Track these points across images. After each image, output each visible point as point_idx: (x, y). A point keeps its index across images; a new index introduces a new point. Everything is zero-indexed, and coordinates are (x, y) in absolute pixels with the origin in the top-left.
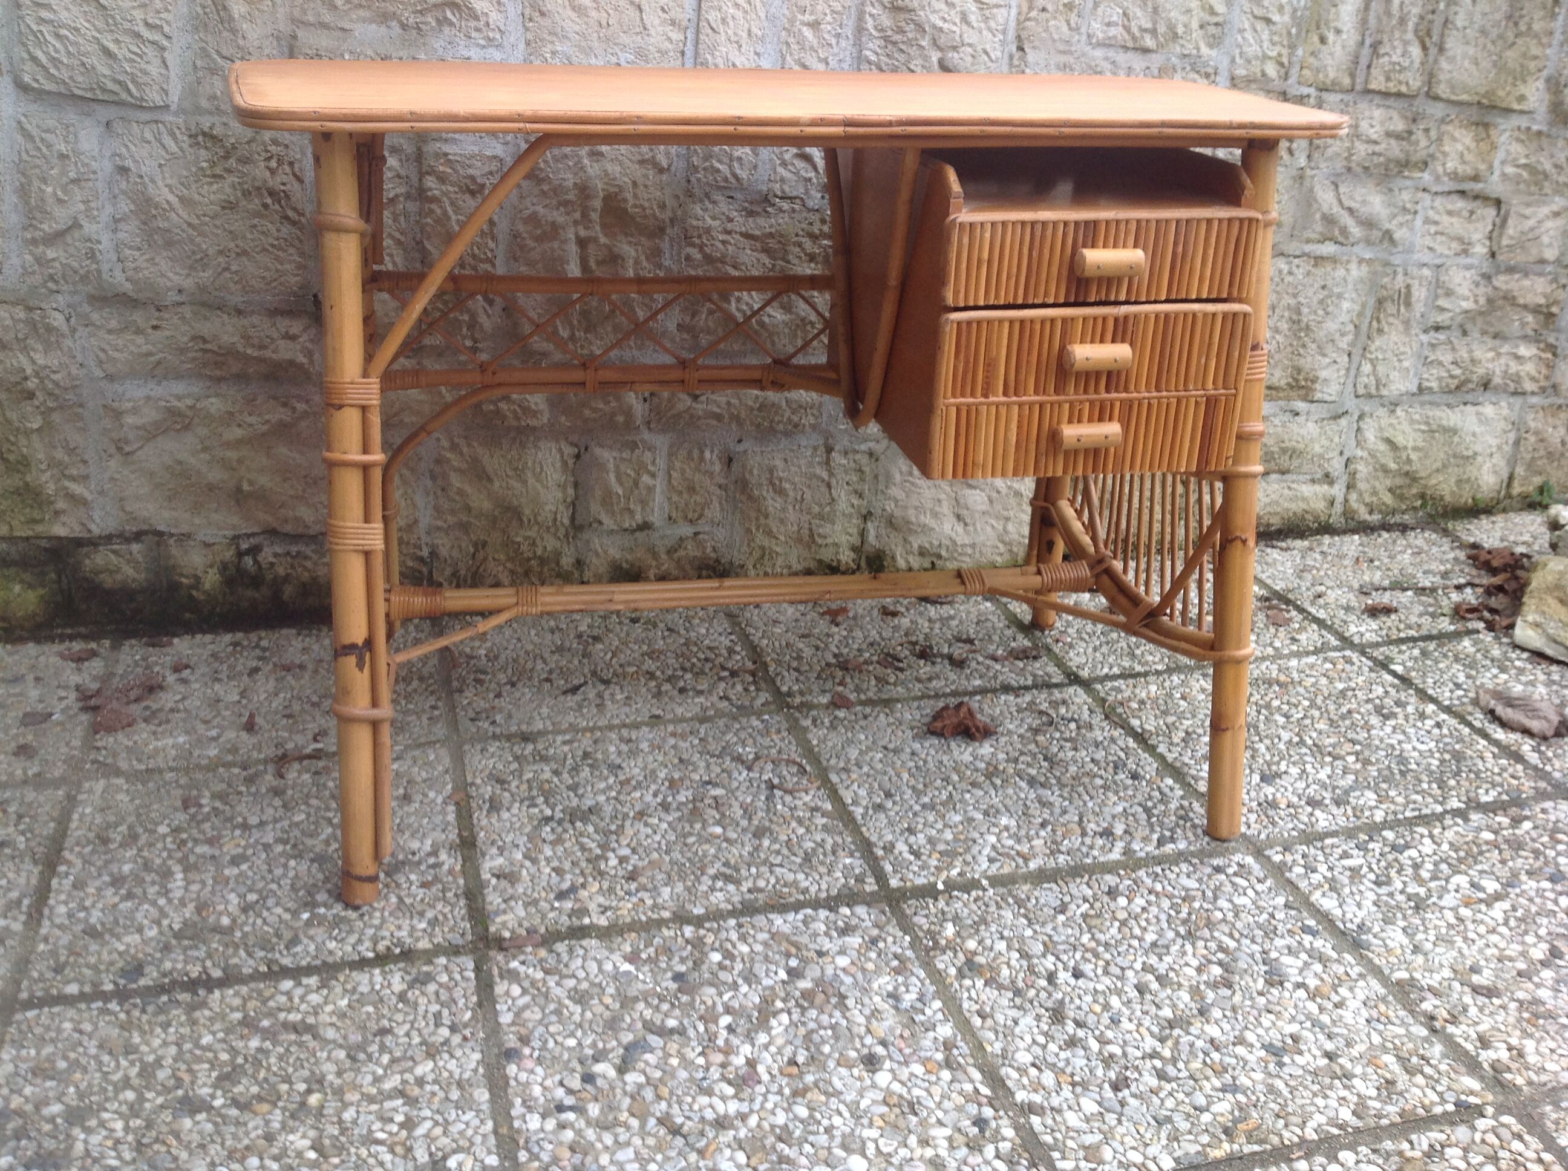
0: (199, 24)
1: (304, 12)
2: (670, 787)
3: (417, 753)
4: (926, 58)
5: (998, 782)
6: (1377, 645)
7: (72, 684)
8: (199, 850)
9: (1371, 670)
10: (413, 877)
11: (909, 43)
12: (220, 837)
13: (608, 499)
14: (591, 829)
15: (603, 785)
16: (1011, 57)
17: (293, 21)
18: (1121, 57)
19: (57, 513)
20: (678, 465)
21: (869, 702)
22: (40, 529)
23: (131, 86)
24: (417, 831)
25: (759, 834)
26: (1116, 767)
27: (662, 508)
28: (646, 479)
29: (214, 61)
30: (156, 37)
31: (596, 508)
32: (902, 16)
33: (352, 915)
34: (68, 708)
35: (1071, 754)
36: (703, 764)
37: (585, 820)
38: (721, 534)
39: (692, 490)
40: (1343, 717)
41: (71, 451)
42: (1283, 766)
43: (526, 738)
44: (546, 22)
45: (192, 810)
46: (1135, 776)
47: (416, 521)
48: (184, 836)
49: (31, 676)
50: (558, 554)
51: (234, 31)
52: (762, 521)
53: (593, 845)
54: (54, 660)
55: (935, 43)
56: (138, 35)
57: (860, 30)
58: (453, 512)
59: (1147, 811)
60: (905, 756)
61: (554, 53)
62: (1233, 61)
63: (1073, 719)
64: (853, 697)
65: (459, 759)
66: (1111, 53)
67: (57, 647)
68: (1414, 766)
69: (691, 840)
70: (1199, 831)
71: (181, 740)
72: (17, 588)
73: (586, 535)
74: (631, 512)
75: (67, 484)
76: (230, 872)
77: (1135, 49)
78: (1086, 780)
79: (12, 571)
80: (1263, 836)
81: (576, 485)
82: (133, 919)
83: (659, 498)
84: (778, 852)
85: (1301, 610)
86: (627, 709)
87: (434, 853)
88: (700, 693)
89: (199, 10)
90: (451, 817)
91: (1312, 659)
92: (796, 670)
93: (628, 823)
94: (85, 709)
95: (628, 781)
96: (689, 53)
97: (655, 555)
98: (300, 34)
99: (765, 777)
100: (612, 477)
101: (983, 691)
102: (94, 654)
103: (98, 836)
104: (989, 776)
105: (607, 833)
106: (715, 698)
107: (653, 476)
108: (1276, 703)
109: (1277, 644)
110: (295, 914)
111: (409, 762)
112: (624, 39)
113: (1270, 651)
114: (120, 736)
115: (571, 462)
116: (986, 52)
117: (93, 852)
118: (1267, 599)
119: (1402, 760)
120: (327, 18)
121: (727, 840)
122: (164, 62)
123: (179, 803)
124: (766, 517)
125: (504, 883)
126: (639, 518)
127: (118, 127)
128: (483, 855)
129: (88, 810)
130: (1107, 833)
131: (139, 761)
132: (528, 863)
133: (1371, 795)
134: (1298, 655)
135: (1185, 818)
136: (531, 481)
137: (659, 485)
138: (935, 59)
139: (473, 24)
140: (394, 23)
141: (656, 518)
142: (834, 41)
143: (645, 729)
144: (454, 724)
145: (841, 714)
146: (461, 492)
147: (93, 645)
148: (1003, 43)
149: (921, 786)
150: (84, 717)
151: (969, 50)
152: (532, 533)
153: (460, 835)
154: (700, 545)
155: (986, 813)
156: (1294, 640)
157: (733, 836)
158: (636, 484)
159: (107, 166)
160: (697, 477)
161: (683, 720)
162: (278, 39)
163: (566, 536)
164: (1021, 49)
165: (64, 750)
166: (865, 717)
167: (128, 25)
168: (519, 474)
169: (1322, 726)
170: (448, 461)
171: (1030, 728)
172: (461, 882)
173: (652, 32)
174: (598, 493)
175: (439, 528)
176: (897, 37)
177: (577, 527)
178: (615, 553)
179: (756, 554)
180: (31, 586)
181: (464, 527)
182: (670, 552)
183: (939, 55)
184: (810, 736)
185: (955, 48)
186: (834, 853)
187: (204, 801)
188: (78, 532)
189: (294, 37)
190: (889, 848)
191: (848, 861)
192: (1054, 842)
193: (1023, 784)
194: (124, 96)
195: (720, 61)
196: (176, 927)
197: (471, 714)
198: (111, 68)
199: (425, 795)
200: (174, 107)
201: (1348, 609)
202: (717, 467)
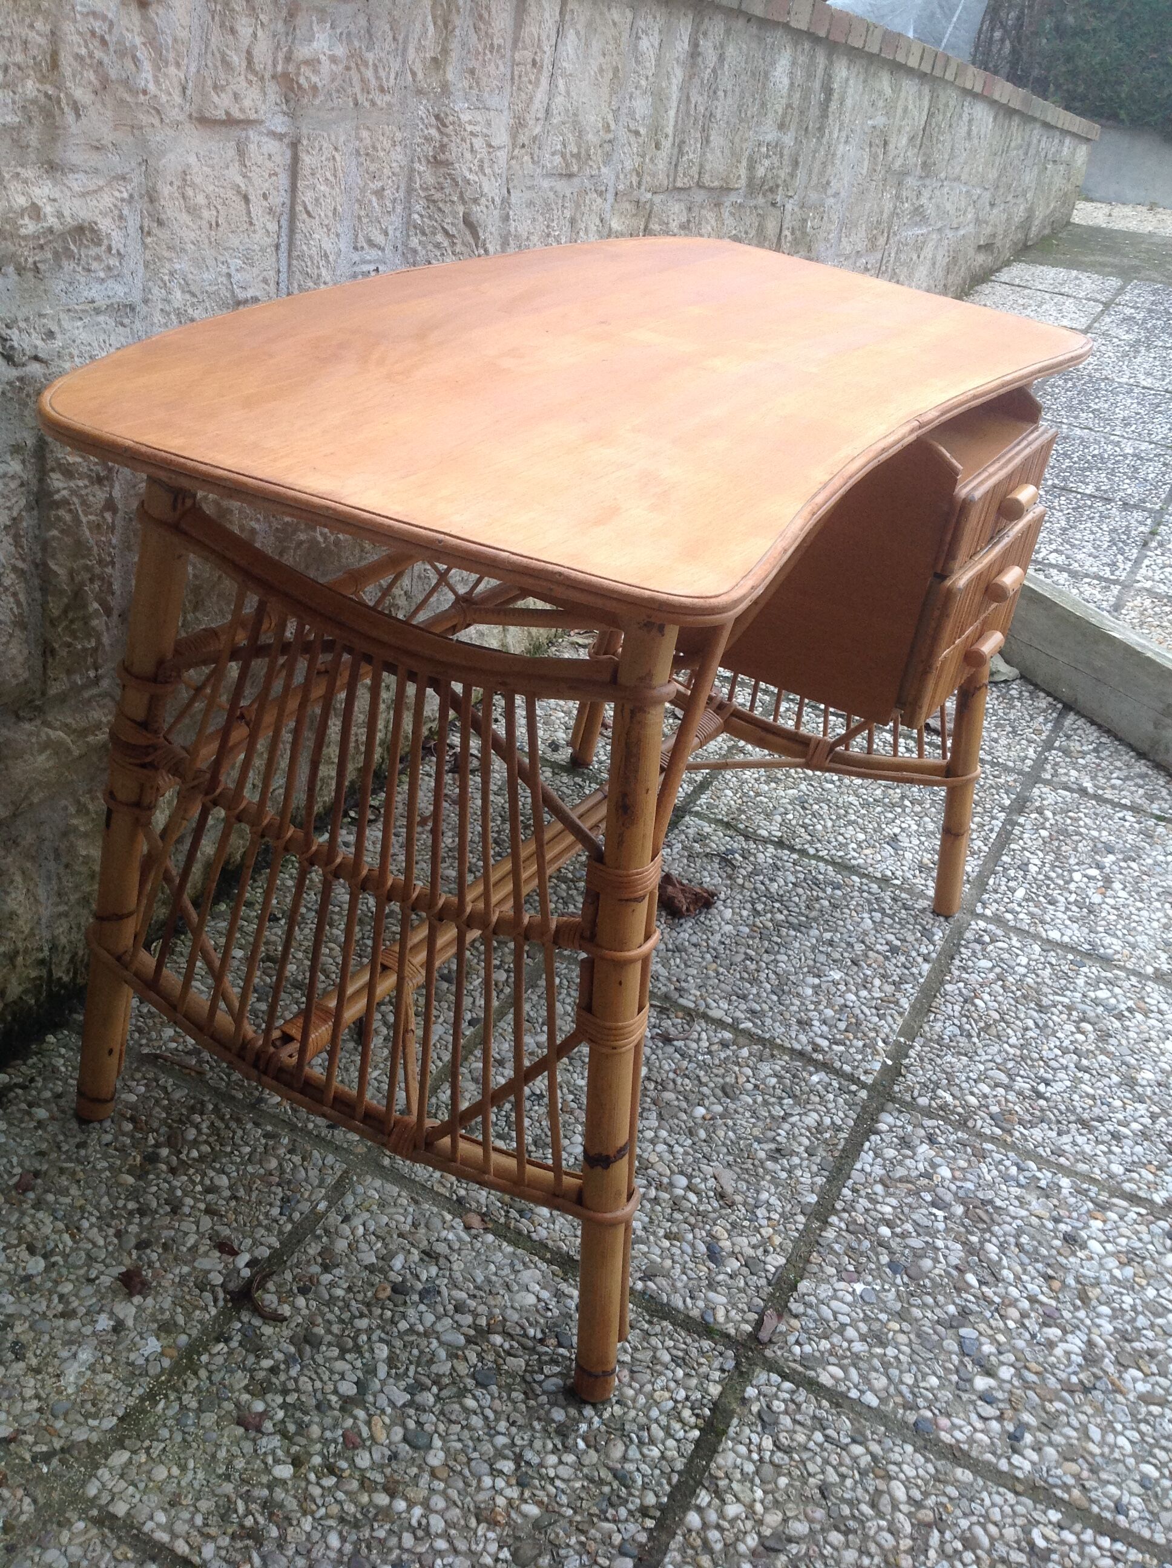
4: (455, 214)
5: (777, 939)
8: (363, 1462)
11: (445, 199)
12: (352, 1432)
25: (729, 1092)
26: (814, 883)
32: (442, 170)
33: (613, 1409)
35: (775, 885)
42: (889, 831)
44: (163, 234)
46: (835, 885)
48: (316, 1460)
53: (653, 1192)
55: (461, 197)
57: (410, 191)
58: (76, 888)
59: (882, 912)
60: (693, 951)
61: (172, 274)
62: (617, 176)
63: (730, 851)
65: (400, 1179)
71: (83, 1356)
76: (436, 1458)
77: (567, 175)
78: (817, 906)
84: (767, 1103)
90: (508, 1248)
96: (284, 246)
103: (236, 1537)
104: (765, 937)
110: (570, 1449)
111: (364, 1215)
112: (233, 240)
121: (723, 1116)
123: (239, 1430)
125: (663, 1281)
129: (161, 1518)
130: (895, 949)
131: (91, 1416)
138: (461, 215)
139: (94, 251)
140: (10, 269)
142: (392, 208)
148: (500, 187)
149: (745, 975)
151: (484, 200)
153: (547, 1260)
155: (817, 976)
157: (718, 1108)
170: (75, 828)
171: (722, 877)
173: (257, 227)
175: (60, 916)
176: (437, 195)
183: (465, 208)
185: (473, 201)
186: (796, 1077)
187: (258, 1407)
190: (818, 1049)
192: (884, 976)
193: (793, 933)
195: (314, 252)
199: (442, 1240)
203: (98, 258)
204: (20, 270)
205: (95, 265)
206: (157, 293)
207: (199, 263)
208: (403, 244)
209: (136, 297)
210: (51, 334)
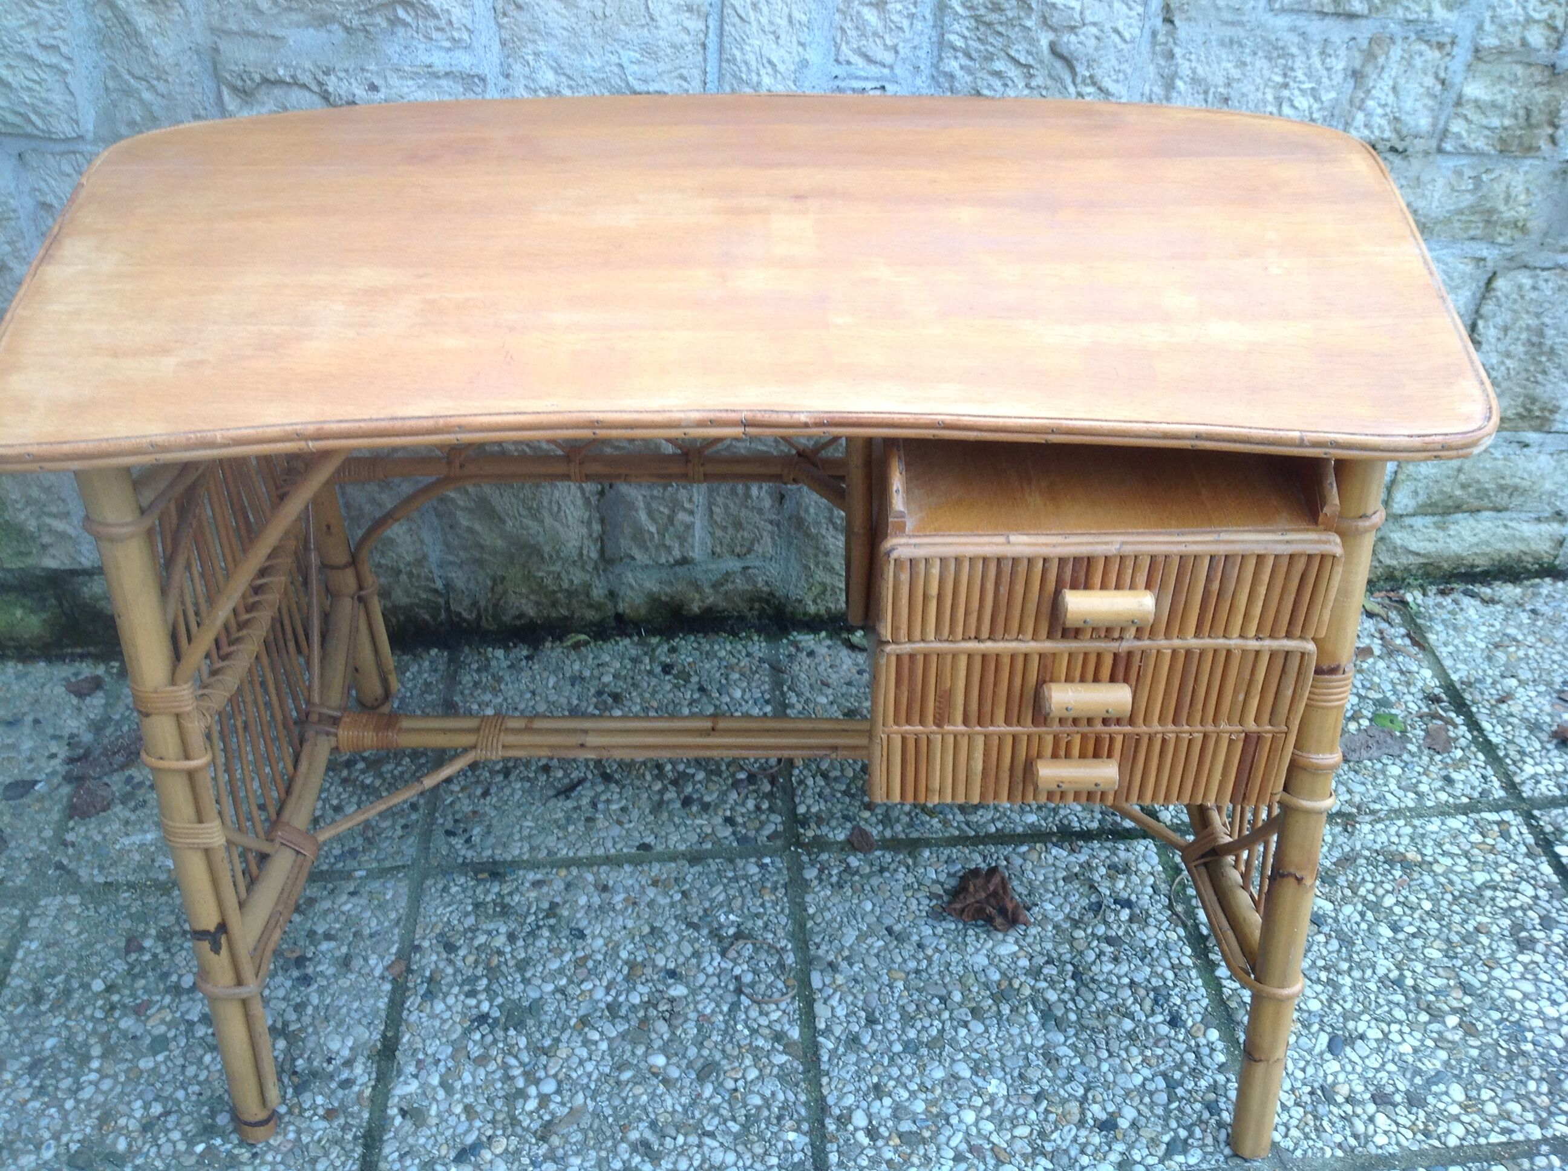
0: (103, 40)
1: (224, 19)
2: (627, 979)
3: (376, 885)
4: (1033, 42)
5: (1006, 1010)
6: (1552, 803)
7: (66, 733)
8: (124, 1024)
9: (1529, 854)
10: (320, 1100)
11: (1010, 23)
12: (149, 1004)
13: (639, 536)
14: (523, 1042)
15: (555, 965)
16: (1154, 34)
17: (213, 30)
18: (1316, 27)
19: (44, 547)
20: (720, 500)
21: (893, 845)
22: (30, 561)
23: (33, 117)
24: (340, 1023)
25: (706, 1071)
26: (1156, 1001)
27: (703, 543)
28: (682, 516)
29: (127, 83)
30: (55, 59)
31: (625, 543)
33: (245, 1154)
34: (54, 773)
35: (1108, 967)
36: (676, 938)
37: (519, 1025)
38: (773, 570)
39: (738, 525)
40: (1467, 939)
41: (48, 490)
42: (1362, 1027)
43: (495, 871)
44: (524, 17)
45: (133, 956)
46: (1174, 1021)
47: (425, 557)
48: (115, 998)
49: (29, 719)
50: (587, 588)
51: (143, 47)
52: (821, 558)
53: (516, 1072)
54: (60, 690)
56: (31, 59)
57: (942, 7)
58: (465, 549)
59: (1172, 1085)
60: (908, 949)
61: (537, 54)
62: (1480, 27)
63: (1127, 904)
64: (875, 832)
65: (416, 898)
66: (1301, 22)
67: (65, 671)
68: (1528, 1047)
69: (626, 1075)
70: (1223, 1135)
71: (149, 837)
72: (19, 613)
73: (617, 570)
74: (669, 549)
75: (48, 520)
76: (146, 1063)
77: (1337, 15)
78: (1112, 1020)
79: (12, 596)
80: (1299, 1153)
81: (602, 521)
82: (35, 1129)
83: (698, 532)
84: (716, 1110)
85: (1473, 724)
86: (616, 830)
87: (349, 1063)
88: (705, 807)
89: (100, 23)
90: (382, 1004)
91: (1456, 822)
92: (825, 776)
93: (565, 1037)
94: (68, 778)
95: (586, 958)
96: (712, 46)
97: (698, 588)
98: (222, 46)
99: (737, 971)
100: (643, 516)
101: (1036, 836)
102: (97, 684)
103: (34, 990)
104: (999, 997)
105: (538, 1050)
106: (718, 820)
107: (691, 513)
108: (1389, 901)
109: (1423, 788)
110: (191, 1143)
111: (363, 901)
112: (626, 32)
113: (1410, 801)
114: (93, 823)
115: (594, 500)
116: (1116, 31)
117: (24, 1014)
118: (1436, 700)
119: (1516, 1034)
120: (254, 25)
121: (666, 1081)
122: (67, 86)
123: (122, 944)
124: (827, 554)
125: (409, 1126)
126: (677, 553)
127: (32, 159)
128: (400, 1073)
129: (34, 946)
130: (1108, 1125)
131: (101, 868)
132: (441, 1094)
133: (1457, 1092)
134: (1444, 811)
135: (1212, 1108)
136: (548, 520)
137: (699, 522)
138: (1044, 43)
139: (432, 23)
140: (335, 27)
141: (696, 554)
142: (905, 23)
143: (628, 868)
144: (427, 836)
145: (854, 862)
146: (470, 530)
147: (101, 670)
148: (1142, 17)
149: (912, 1008)
150: (66, 790)
151: (1094, 30)
152: (557, 568)
153: (384, 1036)
154: (750, 579)
155: (975, 1071)
156: (1449, 780)
157: (674, 1073)
158: (671, 519)
159: (29, 202)
160: (744, 513)
161: (673, 857)
162: (197, 52)
163: (596, 568)
164: (1168, 21)
165: (34, 843)
166: (882, 870)
167: (18, 48)
168: (535, 515)
169: (1434, 954)
170: (452, 500)
171: (1068, 917)
172: (366, 1115)
173: (662, 23)
174: (627, 530)
175: (451, 563)
176: (993, 17)
177: (607, 560)
178: (651, 585)
179: (816, 590)
180: (32, 611)
181: (480, 563)
182: (715, 586)
183: (1051, 36)
184: (809, 898)
185: (1072, 29)
186: (780, 1118)
187: (148, 943)
188: (68, 565)
189: (216, 50)
190: (843, 1120)
191: (792, 1136)
192: (1042, 1135)
193: (1034, 1018)
194: (29, 129)
195: (751, 58)
196: (74, 1147)
197: (449, 825)
198: (8, 99)
199: (366, 960)
200: (90, 136)
201: (1534, 727)
202: (767, 503)
203: (438, 29)
204: (348, 30)
205: (435, 35)
206: (518, 69)
207: (580, 49)
208: (935, 66)
209: (485, 69)
210: (373, 88)
